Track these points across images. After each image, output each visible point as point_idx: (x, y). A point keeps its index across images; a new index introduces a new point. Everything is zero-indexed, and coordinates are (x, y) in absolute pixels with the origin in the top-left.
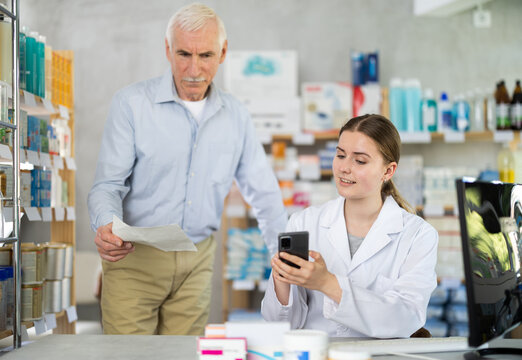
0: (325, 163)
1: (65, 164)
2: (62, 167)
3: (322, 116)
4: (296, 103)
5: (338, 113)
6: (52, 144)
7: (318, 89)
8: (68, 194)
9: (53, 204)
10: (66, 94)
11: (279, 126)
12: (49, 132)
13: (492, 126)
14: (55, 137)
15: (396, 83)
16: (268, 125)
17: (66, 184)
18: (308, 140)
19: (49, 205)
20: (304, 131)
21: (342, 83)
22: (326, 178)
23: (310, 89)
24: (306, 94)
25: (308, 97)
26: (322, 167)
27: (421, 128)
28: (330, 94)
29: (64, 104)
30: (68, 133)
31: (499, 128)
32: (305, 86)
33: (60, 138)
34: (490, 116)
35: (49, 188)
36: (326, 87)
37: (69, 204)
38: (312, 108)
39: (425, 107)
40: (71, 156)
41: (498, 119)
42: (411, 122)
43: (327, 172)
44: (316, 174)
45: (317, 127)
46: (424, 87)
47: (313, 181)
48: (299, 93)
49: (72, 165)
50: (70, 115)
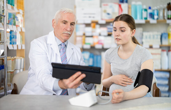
0: (109, 30)
1: (21, 30)
2: (20, 31)
3: (108, 14)
4: (99, 9)
5: (114, 13)
6: (17, 23)
7: (107, 5)
8: (22, 40)
9: (17, 44)
10: (22, 5)
11: (94, 17)
12: (16, 18)
13: (166, 18)
14: (18, 20)
15: (133, 3)
16: (90, 17)
17: (22, 37)
18: (103, 22)
19: (16, 44)
20: (102, 19)
21: (115, 3)
22: (109, 35)
23: (104, 5)
24: (103, 6)
25: (104, 8)
26: (108, 31)
27: (142, 18)
28: (111, 7)
29: (21, 9)
30: (23, 19)
31: (168, 19)
32: (103, 4)
33: (20, 20)
34: (165, 15)
35: (16, 38)
36: (110, 4)
37: (23, 43)
38: (105, 11)
39: (143, 12)
40: (24, 27)
41: (168, 15)
42: (139, 16)
43: (110, 33)
44: (106, 34)
45: (106, 18)
46: (143, 5)
47: (105, 36)
48: (101, 6)
49: (24, 30)
50: (23, 12)
